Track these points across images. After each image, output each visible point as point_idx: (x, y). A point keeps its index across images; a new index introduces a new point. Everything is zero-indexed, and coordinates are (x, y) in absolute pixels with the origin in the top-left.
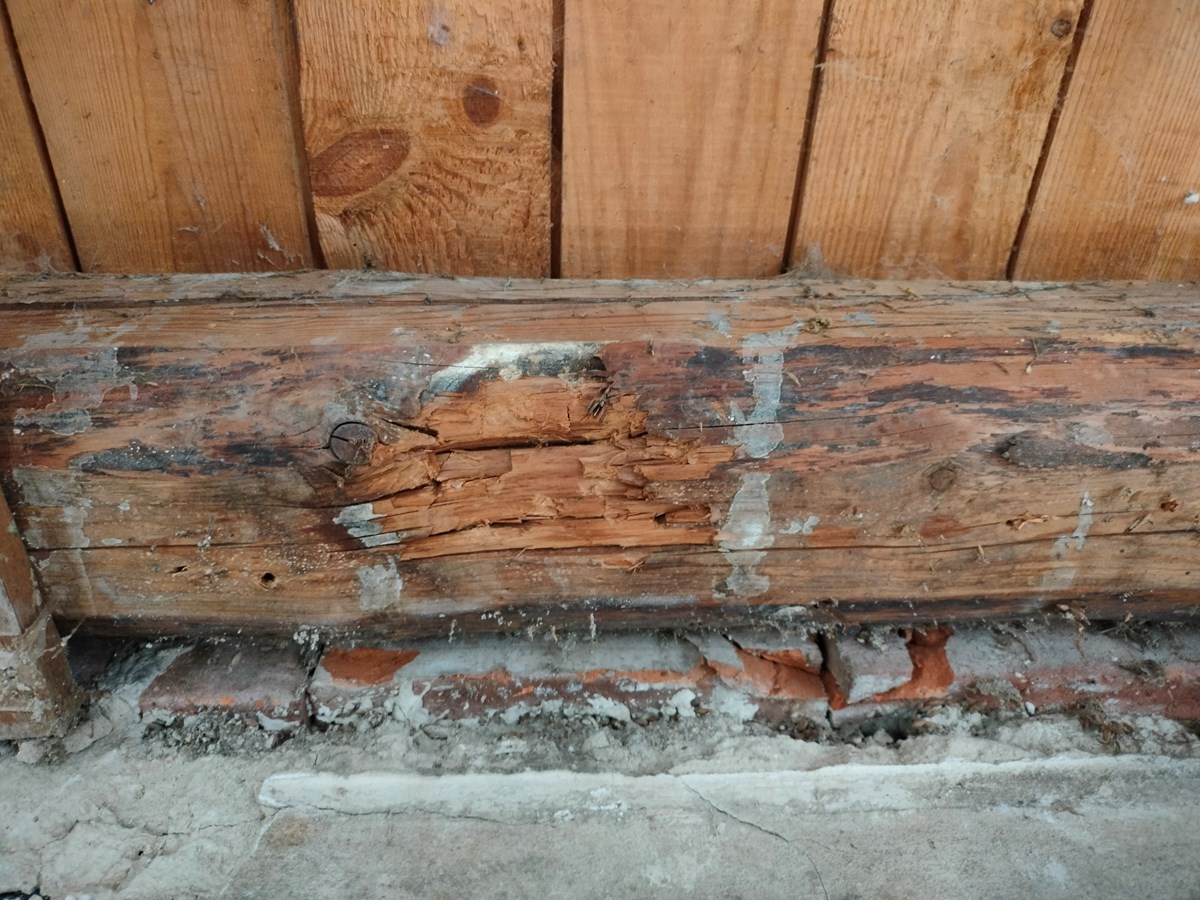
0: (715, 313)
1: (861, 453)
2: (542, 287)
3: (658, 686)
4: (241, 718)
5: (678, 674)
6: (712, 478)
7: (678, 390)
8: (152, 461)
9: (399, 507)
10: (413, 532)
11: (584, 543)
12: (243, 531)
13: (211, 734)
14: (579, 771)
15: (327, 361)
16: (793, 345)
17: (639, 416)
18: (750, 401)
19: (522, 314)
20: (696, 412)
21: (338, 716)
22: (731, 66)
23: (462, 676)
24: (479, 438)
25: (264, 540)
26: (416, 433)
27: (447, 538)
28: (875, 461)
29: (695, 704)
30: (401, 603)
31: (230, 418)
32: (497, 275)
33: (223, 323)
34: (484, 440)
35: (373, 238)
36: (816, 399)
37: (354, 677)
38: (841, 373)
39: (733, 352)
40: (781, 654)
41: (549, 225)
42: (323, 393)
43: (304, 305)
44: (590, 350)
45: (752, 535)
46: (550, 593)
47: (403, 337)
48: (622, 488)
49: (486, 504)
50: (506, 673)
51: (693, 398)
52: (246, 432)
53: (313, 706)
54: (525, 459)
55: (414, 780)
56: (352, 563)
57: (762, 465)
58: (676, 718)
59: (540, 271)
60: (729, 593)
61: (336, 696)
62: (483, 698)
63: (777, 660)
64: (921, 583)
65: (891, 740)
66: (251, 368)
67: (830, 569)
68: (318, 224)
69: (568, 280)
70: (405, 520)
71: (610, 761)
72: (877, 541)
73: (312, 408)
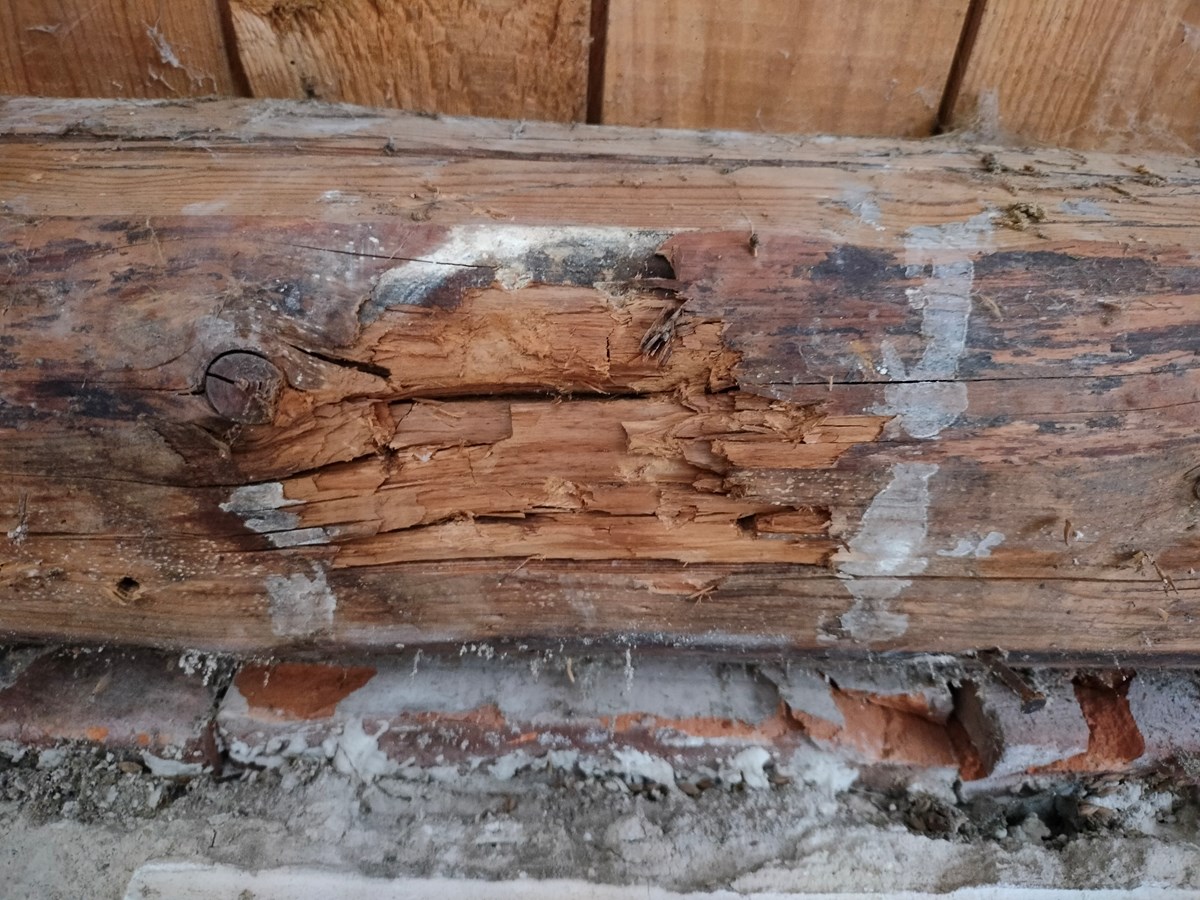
0: (852, 190)
1: (1092, 438)
2: (572, 136)
3: (718, 741)
4: (115, 761)
5: (748, 727)
6: (841, 469)
7: (794, 318)
9: (327, 489)
10: (351, 529)
11: (624, 554)
12: (79, 516)
13: (67, 787)
14: (598, 880)
15: (204, 244)
16: (990, 249)
17: (726, 359)
18: (915, 342)
19: (537, 177)
20: (822, 358)
21: (260, 754)
23: (434, 715)
24: (459, 382)
25: (113, 530)
26: (354, 372)
27: (406, 537)
28: (1113, 451)
29: (769, 768)
30: (336, 628)
31: (43, 334)
32: (505, 116)
33: (55, 175)
34: (467, 386)
35: (320, 52)
36: (1025, 343)
37: (280, 706)
38: (1071, 302)
39: (890, 257)
40: (896, 699)
41: (586, 40)
42: (195, 298)
43: (192, 149)
44: (648, 242)
45: (894, 556)
46: (565, 624)
47: (338, 205)
48: (689, 472)
49: (469, 487)
50: (498, 713)
51: (820, 332)
52: (69, 360)
53: (223, 739)
54: (534, 418)
56: (256, 570)
57: (927, 450)
58: (740, 788)
59: (570, 113)
60: (843, 636)
61: (254, 731)
62: (464, 744)
63: (886, 704)
64: (1139, 632)
65: (1047, 832)
66: (80, 251)
67: (1006, 608)
68: (236, 27)
69: (613, 128)
70: (337, 509)
71: (644, 863)
72: (1087, 572)
73: (176, 323)
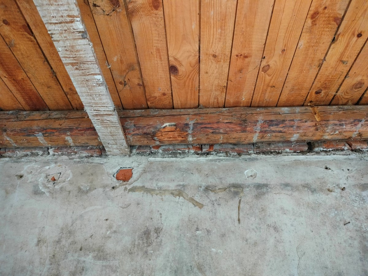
1: (200, 133)
3: (184, 150)
4: (145, 153)
5: (186, 149)
6: (186, 135)
7: (183, 127)
8: (138, 135)
9: (159, 137)
10: (160, 139)
11: (176, 140)
12: (145, 139)
13: (143, 154)
14: (176, 158)
15: (152, 126)
16: (194, 123)
17: (180, 129)
18: (190, 128)
19: (169, 118)
20: (185, 129)
21: (154, 152)
22: (189, 91)
23: (165, 149)
25: (147, 140)
26: (160, 131)
27: (163, 139)
29: (188, 151)
30: (159, 144)
34: (166, 131)
35: (154, 105)
36: (196, 128)
37: (155, 149)
38: (198, 126)
39: (188, 124)
41: (172, 103)
44: (175, 124)
45: (191, 139)
46: (173, 143)
47: (158, 122)
48: (178, 135)
49: (166, 136)
52: (145, 132)
53: (152, 151)
54: (170, 133)
55: (161, 158)
56: (155, 141)
57: (191, 134)
58: (186, 153)
60: (189, 143)
62: (167, 151)
65: (206, 155)
66: (145, 126)
67: (198, 141)
68: (148, 104)
71: (179, 157)
72: (202, 139)
73: (151, 130)
